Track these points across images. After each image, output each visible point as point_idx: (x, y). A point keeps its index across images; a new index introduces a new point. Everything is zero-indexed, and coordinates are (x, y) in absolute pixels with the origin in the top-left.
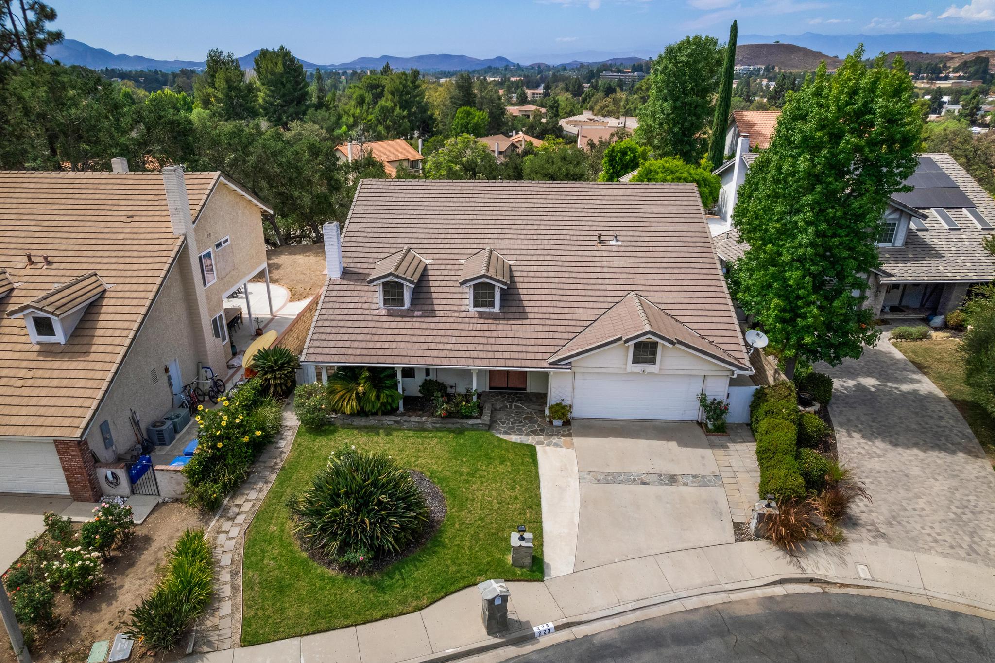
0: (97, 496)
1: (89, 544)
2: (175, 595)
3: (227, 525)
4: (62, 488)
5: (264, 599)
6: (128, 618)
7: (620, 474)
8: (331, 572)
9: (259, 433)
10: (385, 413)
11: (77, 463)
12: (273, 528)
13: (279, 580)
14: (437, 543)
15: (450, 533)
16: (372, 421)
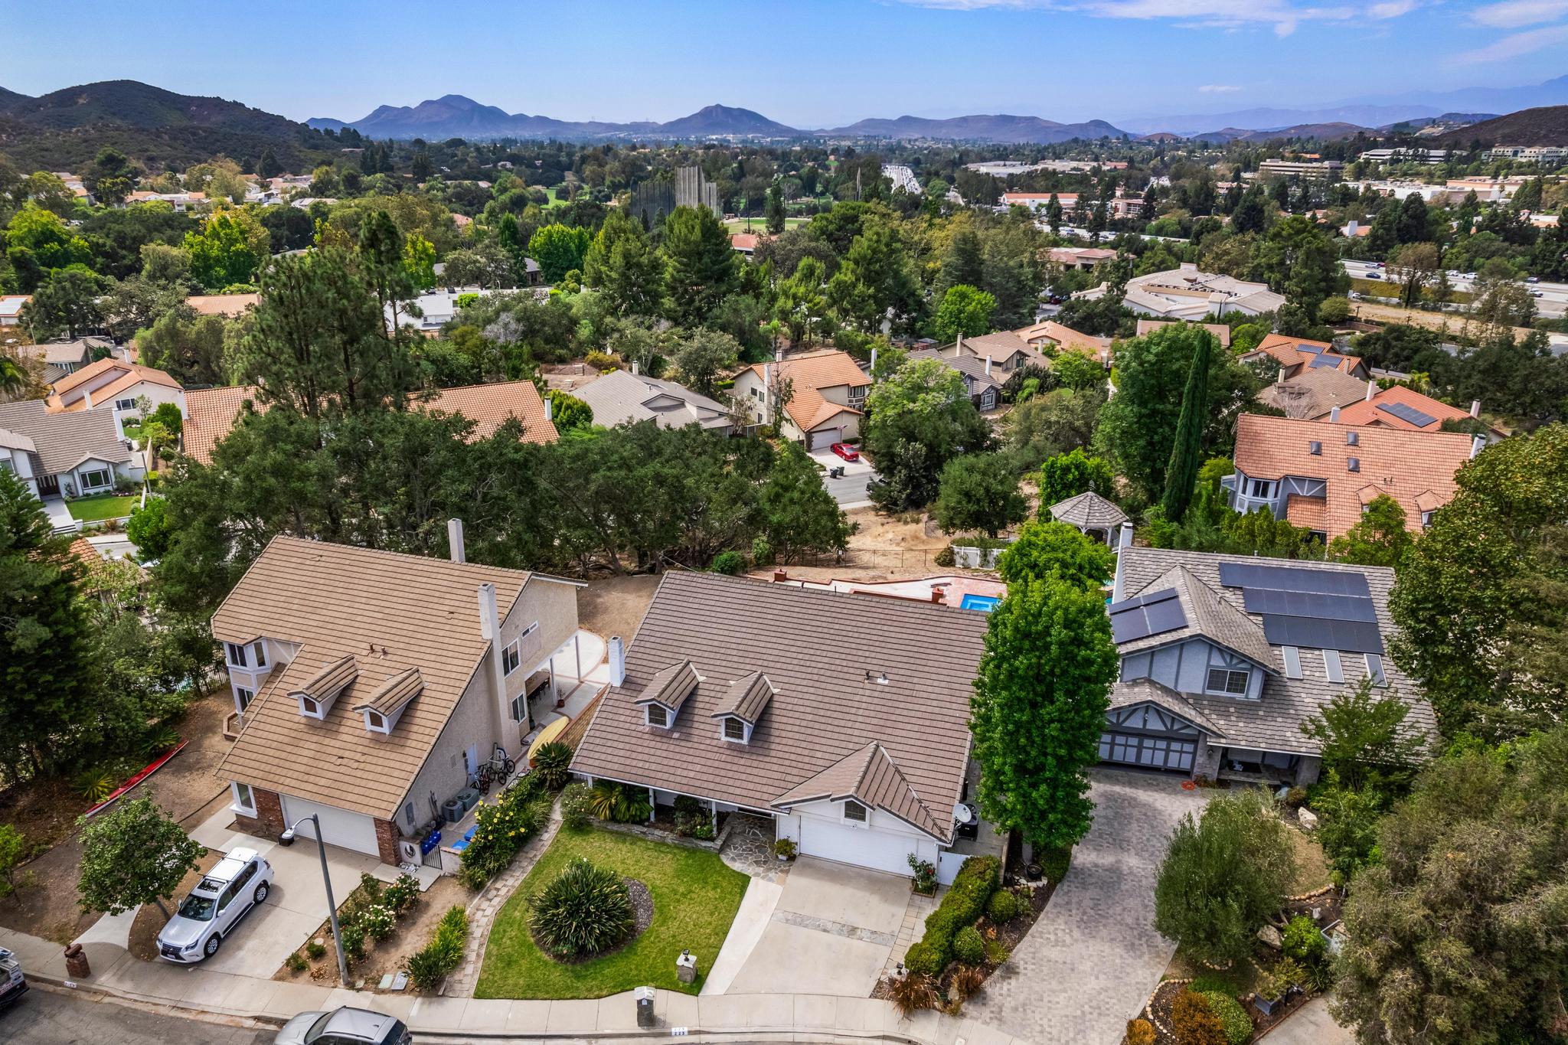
0: (398, 862)
1: (389, 903)
2: (437, 952)
3: (485, 905)
4: (375, 851)
5: (496, 968)
6: (406, 962)
7: (809, 918)
8: (545, 957)
9: (523, 830)
10: (634, 823)
11: (387, 836)
12: (517, 914)
13: (510, 956)
14: (632, 950)
15: (645, 943)
16: (623, 828)
